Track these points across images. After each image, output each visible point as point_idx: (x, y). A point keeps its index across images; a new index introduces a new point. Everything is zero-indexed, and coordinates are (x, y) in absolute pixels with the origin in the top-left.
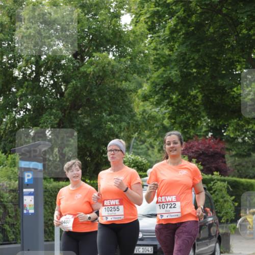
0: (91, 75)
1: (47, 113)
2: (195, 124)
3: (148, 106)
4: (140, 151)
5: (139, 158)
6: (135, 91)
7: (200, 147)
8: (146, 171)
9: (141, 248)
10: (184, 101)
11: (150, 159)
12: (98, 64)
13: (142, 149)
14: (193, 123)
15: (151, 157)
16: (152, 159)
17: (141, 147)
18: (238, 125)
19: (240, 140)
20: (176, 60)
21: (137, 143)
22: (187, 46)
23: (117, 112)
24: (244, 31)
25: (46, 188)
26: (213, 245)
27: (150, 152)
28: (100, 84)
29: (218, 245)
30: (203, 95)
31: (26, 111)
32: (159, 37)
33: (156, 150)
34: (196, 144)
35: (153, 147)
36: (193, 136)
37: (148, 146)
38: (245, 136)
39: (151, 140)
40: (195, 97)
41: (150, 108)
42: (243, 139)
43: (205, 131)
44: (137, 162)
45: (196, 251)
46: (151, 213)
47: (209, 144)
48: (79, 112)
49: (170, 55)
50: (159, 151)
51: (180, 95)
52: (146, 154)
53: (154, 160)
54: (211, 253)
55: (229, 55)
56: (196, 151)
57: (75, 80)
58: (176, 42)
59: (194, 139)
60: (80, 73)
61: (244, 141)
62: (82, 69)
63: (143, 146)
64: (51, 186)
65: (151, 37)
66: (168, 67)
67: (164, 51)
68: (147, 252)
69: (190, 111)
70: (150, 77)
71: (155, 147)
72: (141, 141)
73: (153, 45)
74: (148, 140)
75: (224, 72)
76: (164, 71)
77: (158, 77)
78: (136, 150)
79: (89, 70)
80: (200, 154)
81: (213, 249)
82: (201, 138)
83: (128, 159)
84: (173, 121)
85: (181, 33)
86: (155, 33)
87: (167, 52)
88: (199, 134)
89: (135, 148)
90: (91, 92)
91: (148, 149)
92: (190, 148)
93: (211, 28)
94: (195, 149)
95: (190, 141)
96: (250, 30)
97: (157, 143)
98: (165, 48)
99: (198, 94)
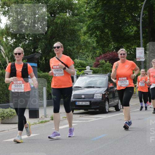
0: (59, 24)
1: (40, 42)
2: (108, 46)
3: (86, 38)
4: (83, 59)
5: (82, 61)
6: (80, 30)
7: (110, 56)
8: (85, 67)
9: (84, 102)
10: (102, 35)
11: (87, 62)
12: (62, 18)
13: (84, 58)
14: (107, 45)
15: (88, 61)
16: (88, 62)
17: (83, 57)
18: (128, 46)
19: (129, 53)
20: (98, 16)
21: (81, 55)
22: (103, 10)
23: (71, 40)
24: (129, 3)
25: (39, 76)
26: (117, 101)
27: (87, 59)
28: (63, 27)
29: (119, 100)
30: (111, 32)
31: (29, 40)
32: (90, 5)
33: (90, 58)
34: (109, 54)
35: (89, 57)
36: (107, 51)
37: (86, 56)
38: (131, 51)
39: (87, 53)
40: (107, 33)
41: (87, 38)
42: (130, 52)
43: (112, 49)
44: (81, 63)
45: (110, 103)
46: (88, 86)
47: (114, 54)
48: (54, 40)
49: (95, 14)
50: (91, 58)
51: (100, 32)
52: (86, 60)
53: (90, 63)
54: (116, 104)
55: (123, 14)
56: (109, 58)
57: (52, 26)
58: (98, 8)
59: (108, 52)
60: (54, 23)
61: (131, 53)
62: (55, 21)
63: (84, 56)
64: (41, 75)
65: (86, 6)
66: (95, 19)
67: (93, 12)
68: (87, 104)
69: (105, 39)
70: (87, 24)
71: (90, 56)
72: (83, 54)
73: (88, 9)
74: (86, 53)
75: (121, 21)
76: (93, 21)
77: (90, 23)
78: (81, 58)
79: (58, 21)
80: (110, 59)
81: (117, 103)
82: (111, 52)
83: (77, 62)
84: (98, 44)
85: (100, 4)
86: (89, 4)
87: (94, 12)
88: (110, 50)
89: (80, 57)
90: (59, 31)
91: (87, 58)
92: (106, 57)
93: (114, 1)
94: (108, 57)
95: (106, 53)
96: (132, 2)
97: (91, 55)
98: (93, 11)
99: (109, 31)
